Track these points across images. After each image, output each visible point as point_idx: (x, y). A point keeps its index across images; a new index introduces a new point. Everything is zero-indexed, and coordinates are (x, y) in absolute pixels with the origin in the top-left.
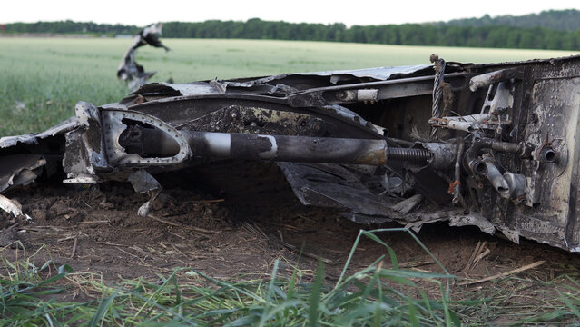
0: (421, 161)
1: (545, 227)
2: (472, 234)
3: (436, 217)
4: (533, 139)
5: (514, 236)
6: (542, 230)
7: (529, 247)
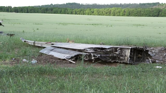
0: (113, 56)
1: (125, 61)
2: (118, 62)
3: (114, 61)
4: (123, 54)
5: (122, 62)
6: (124, 61)
7: (124, 63)
